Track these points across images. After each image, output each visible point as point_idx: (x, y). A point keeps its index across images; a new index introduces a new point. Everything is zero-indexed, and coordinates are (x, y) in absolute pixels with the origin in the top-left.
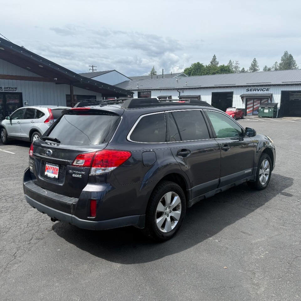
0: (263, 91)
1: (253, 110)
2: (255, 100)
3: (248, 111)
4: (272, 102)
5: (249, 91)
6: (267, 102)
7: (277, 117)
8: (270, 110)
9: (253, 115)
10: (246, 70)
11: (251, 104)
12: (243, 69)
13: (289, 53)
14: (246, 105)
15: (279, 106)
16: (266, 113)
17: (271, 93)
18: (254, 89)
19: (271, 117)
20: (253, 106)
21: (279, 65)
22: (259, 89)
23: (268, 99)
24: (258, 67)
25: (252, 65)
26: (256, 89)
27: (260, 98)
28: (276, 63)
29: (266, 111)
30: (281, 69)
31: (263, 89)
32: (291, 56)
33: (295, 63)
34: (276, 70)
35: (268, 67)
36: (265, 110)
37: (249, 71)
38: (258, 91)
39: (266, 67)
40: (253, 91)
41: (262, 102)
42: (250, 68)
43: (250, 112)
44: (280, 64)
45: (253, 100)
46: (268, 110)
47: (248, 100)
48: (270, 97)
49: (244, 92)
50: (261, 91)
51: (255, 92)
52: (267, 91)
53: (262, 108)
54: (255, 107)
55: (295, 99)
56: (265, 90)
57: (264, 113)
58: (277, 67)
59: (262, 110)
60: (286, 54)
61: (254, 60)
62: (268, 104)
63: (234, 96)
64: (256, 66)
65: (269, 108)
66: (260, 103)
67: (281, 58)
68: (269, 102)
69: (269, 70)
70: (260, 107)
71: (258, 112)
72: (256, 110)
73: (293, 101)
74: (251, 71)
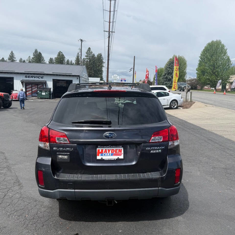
0: (38, 78)
1: (32, 93)
2: (33, 85)
3: (27, 93)
4: (47, 87)
5: (27, 77)
6: (42, 87)
7: (51, 98)
8: (47, 93)
9: (32, 96)
10: (5, 59)
11: (30, 88)
12: (3, 58)
13: (39, 51)
14: (26, 89)
15: (52, 90)
16: (44, 95)
17: (45, 80)
18: (31, 76)
19: (48, 99)
20: (32, 89)
21: (31, 59)
22: (35, 77)
23: (43, 84)
24: (15, 58)
25: (10, 56)
26: (33, 76)
27: (37, 84)
28: (29, 57)
29: (44, 94)
30: (33, 62)
31: (39, 76)
32: (40, 53)
33: (44, 59)
34: (30, 62)
35: (23, 59)
36: (42, 93)
37: (8, 61)
38: (35, 78)
39: (21, 59)
40: (31, 78)
41: (39, 86)
42: (8, 58)
43: (29, 94)
44: (33, 58)
45: (31, 85)
46: (45, 93)
47: (27, 84)
48: (45, 83)
49: (23, 78)
50: (37, 78)
51: (32, 79)
52: (42, 78)
53: (40, 91)
54: (33, 90)
55: (60, 86)
56: (40, 78)
57: (42, 95)
58: (31, 60)
59: (40, 93)
60: (36, 51)
61: (11, 52)
62: (44, 89)
63: (15, 81)
64: (14, 58)
65: (46, 91)
66: (38, 88)
67: (33, 54)
68: (44, 87)
69: (24, 61)
70: (39, 90)
71: (37, 95)
72: (34, 93)
73: (59, 87)
74: (10, 61)
